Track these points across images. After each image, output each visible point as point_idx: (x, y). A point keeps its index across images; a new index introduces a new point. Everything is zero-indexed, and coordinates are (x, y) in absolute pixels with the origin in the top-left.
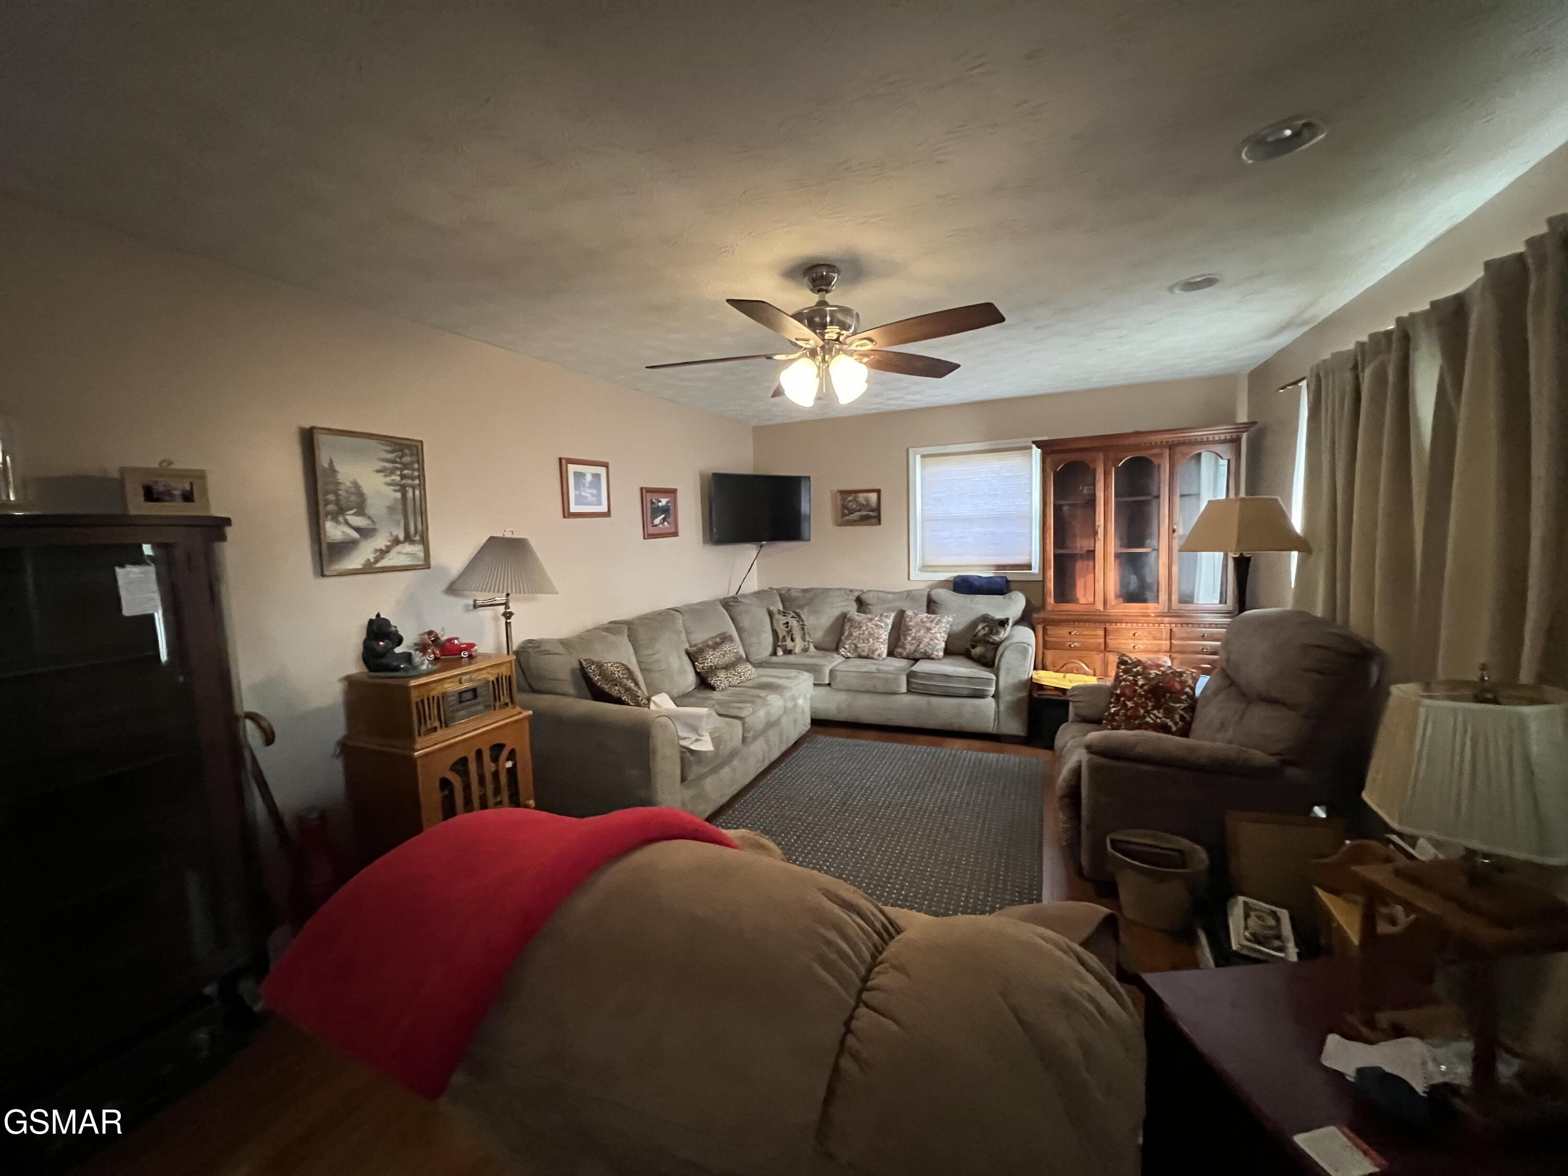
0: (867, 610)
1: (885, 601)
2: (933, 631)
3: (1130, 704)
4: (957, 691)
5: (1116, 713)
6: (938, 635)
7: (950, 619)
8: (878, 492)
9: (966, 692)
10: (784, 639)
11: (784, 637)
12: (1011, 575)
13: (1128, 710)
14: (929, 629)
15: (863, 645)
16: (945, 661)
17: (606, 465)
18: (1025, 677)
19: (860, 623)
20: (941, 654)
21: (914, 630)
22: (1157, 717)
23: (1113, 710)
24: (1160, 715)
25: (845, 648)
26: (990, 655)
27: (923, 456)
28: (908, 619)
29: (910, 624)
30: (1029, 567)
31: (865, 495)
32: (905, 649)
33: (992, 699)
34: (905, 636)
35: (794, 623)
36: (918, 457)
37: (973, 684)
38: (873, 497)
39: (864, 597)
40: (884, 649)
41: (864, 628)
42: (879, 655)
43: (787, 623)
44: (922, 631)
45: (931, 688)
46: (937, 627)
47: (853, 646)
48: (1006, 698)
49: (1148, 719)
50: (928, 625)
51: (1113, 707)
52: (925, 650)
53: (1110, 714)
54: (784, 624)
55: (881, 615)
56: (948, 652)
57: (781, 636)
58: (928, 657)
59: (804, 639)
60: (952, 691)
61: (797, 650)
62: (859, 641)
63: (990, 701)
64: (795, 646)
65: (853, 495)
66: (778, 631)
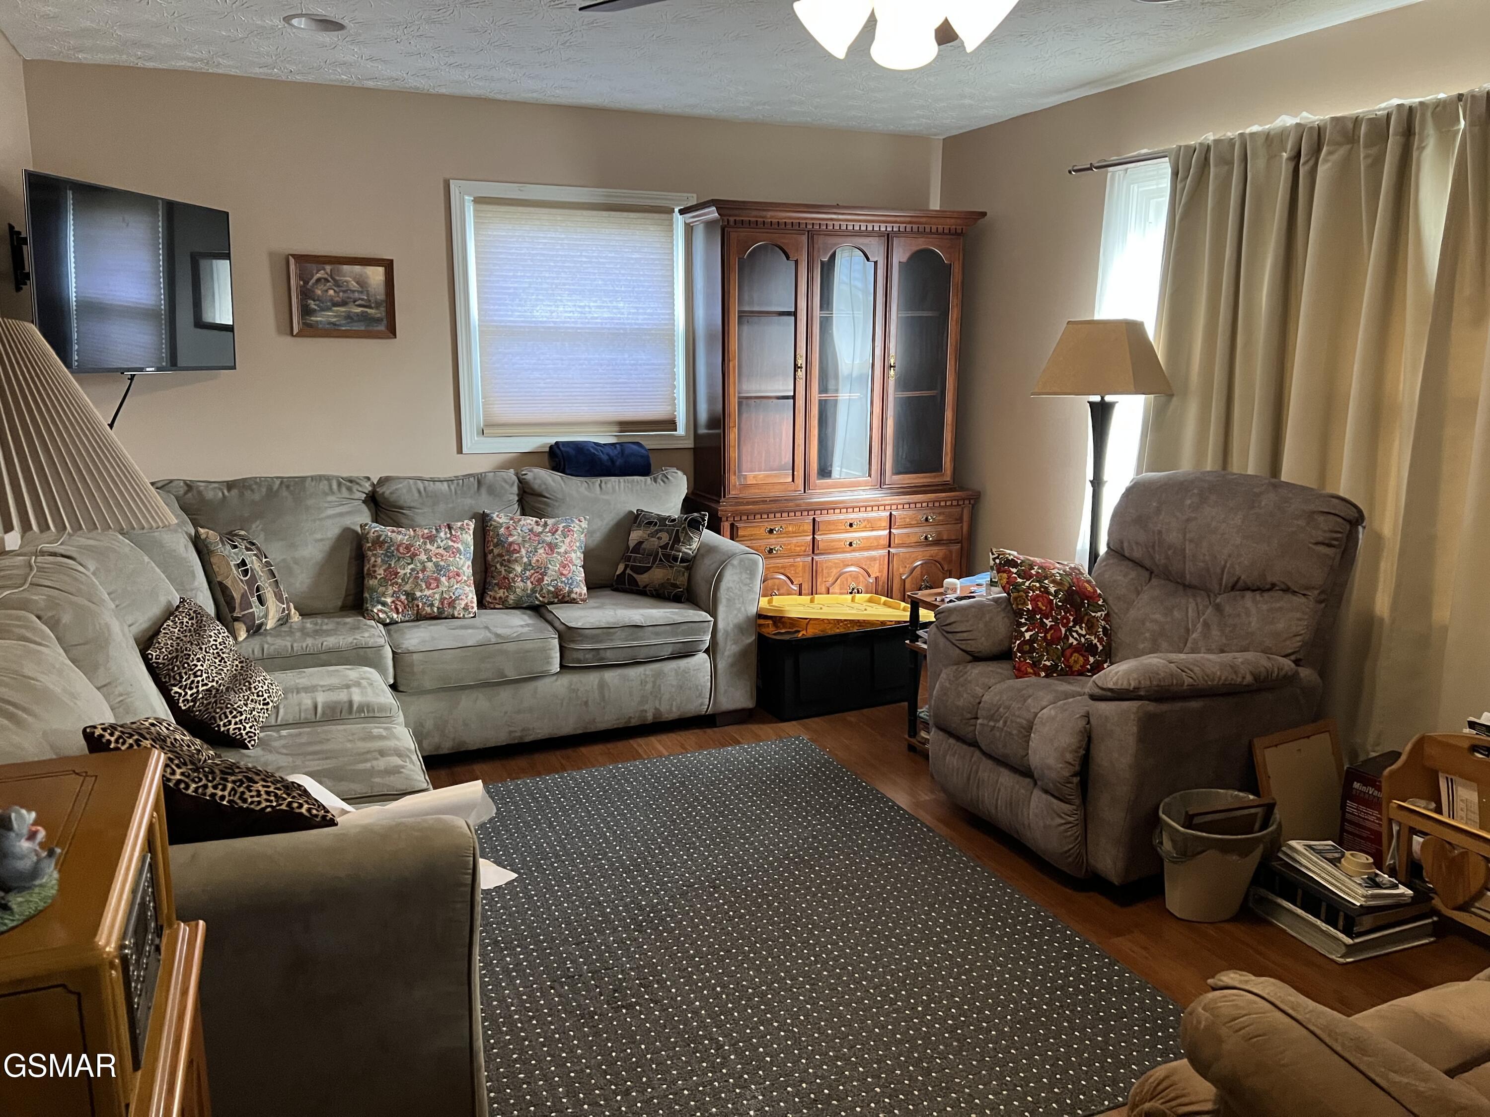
0: (404, 521)
1: (434, 498)
2: (562, 550)
3: (1048, 622)
4: (652, 652)
5: (1033, 640)
6: (573, 555)
7: (584, 524)
8: (388, 265)
9: (667, 652)
10: (246, 603)
11: (244, 596)
12: (650, 440)
13: (1046, 632)
14: (552, 547)
15: (428, 593)
16: (591, 602)
18: (753, 610)
19: (408, 548)
20: (584, 590)
21: (523, 552)
22: (1080, 635)
23: (1027, 636)
24: (1084, 632)
25: (384, 604)
26: (682, 580)
27: (478, 201)
28: (502, 531)
29: (510, 539)
30: (671, 424)
31: (357, 268)
32: (509, 588)
33: (705, 656)
34: (507, 564)
35: (254, 563)
36: (468, 199)
37: (685, 634)
38: (376, 275)
39: (386, 490)
40: (470, 596)
41: (423, 557)
42: (466, 608)
43: (243, 563)
44: (541, 551)
45: (609, 654)
46: (567, 540)
47: (403, 598)
48: (729, 650)
49: (1071, 640)
50: (549, 538)
52: (556, 587)
53: (1025, 642)
54: (238, 566)
55: (450, 527)
56: (593, 586)
57: (237, 596)
58: (566, 600)
59: (279, 598)
60: (642, 655)
61: (270, 624)
62: (417, 585)
63: (702, 658)
64: (266, 616)
65: (328, 268)
66: (228, 583)
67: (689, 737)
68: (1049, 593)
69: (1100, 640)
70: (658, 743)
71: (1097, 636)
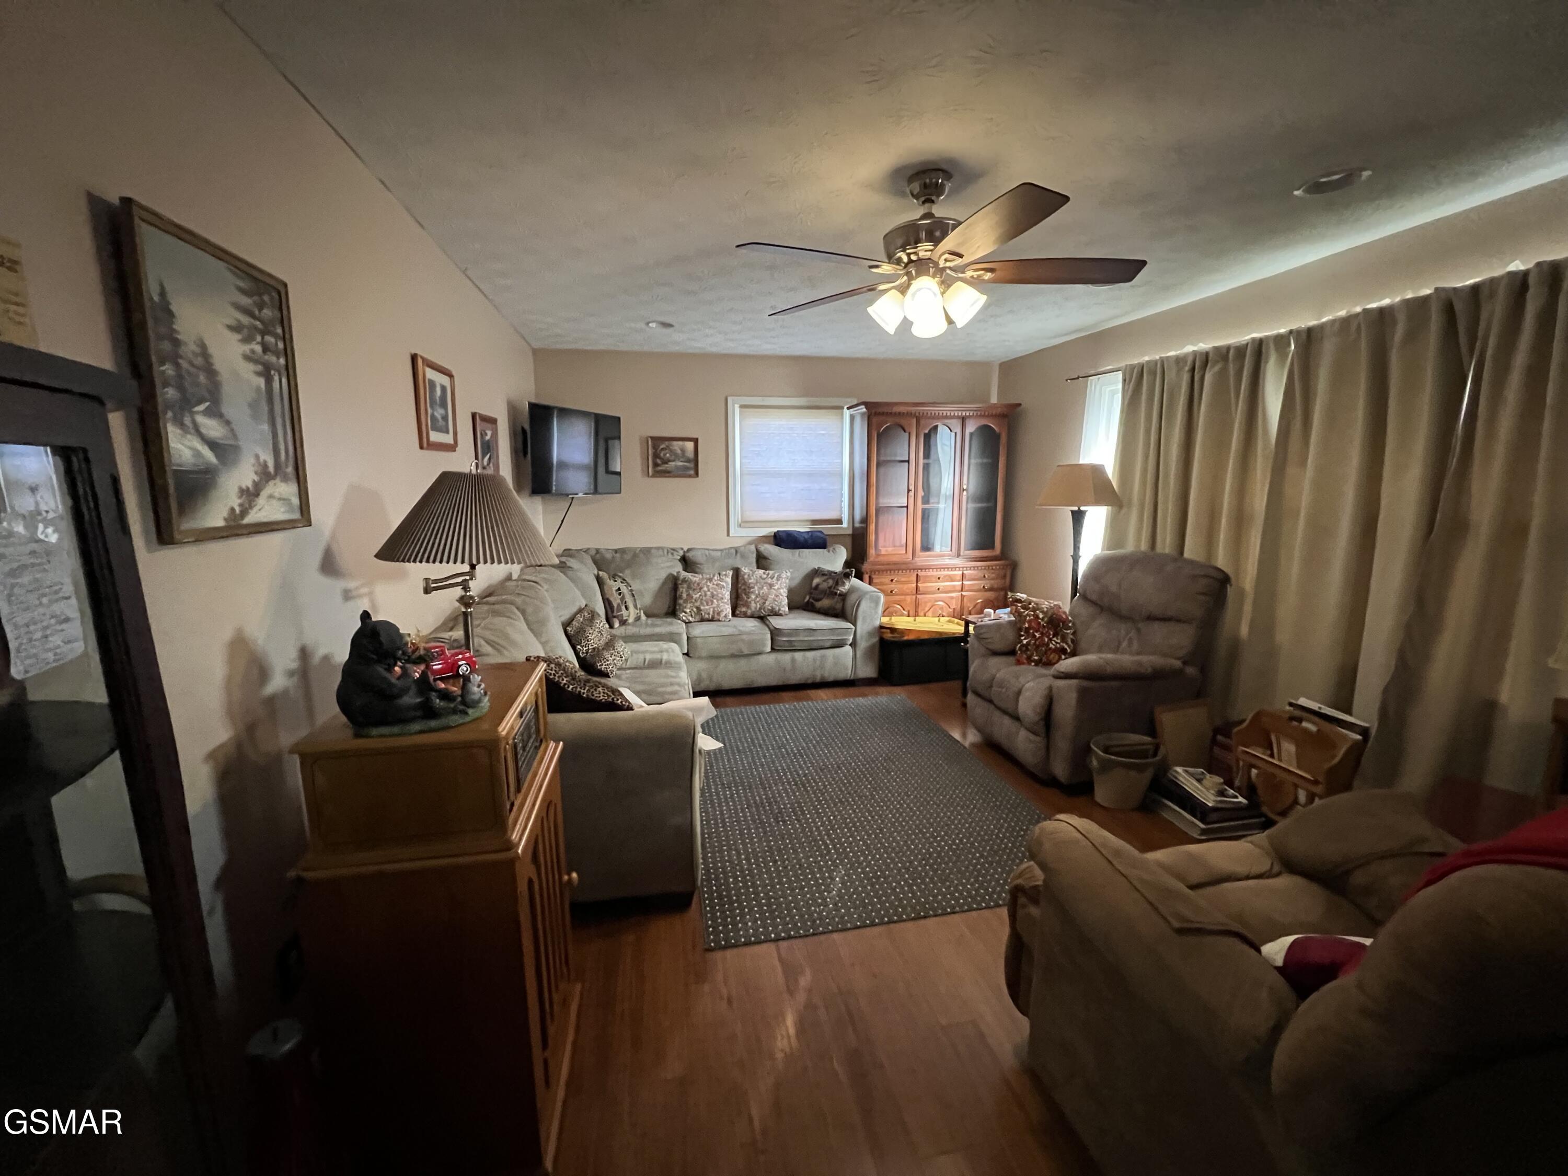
0: (697, 570)
1: (714, 560)
2: (776, 588)
3: (1037, 635)
4: (821, 644)
5: (1028, 643)
6: (782, 591)
7: (789, 574)
8: (696, 441)
9: (828, 644)
10: (619, 610)
11: (619, 605)
12: (827, 529)
13: (1036, 640)
14: (771, 586)
15: (707, 607)
16: (791, 616)
17: (451, 376)
18: (877, 623)
19: (698, 584)
20: (787, 609)
21: (756, 588)
22: (1057, 643)
23: (1025, 642)
24: (1059, 641)
25: (685, 613)
26: (839, 606)
27: (742, 407)
28: (746, 576)
29: (750, 581)
30: (839, 521)
31: (681, 443)
32: (748, 607)
33: (850, 647)
34: (748, 595)
35: (624, 589)
36: (737, 406)
37: (838, 635)
38: (690, 445)
39: (690, 555)
40: (729, 610)
41: (705, 589)
42: (726, 616)
43: (619, 589)
44: (765, 588)
45: (796, 644)
46: (779, 582)
47: (695, 609)
48: (863, 645)
49: (1051, 645)
50: (769, 581)
51: (1025, 639)
52: (772, 607)
53: (1023, 645)
54: (617, 591)
55: (719, 574)
56: (792, 607)
57: (615, 605)
58: (777, 614)
59: (636, 607)
60: (815, 645)
61: (631, 620)
62: (702, 603)
63: (848, 649)
64: (629, 616)
65: (667, 443)
66: (611, 599)
67: (838, 691)
68: (1039, 618)
69: (1069, 646)
70: (822, 693)
71: (1067, 644)
